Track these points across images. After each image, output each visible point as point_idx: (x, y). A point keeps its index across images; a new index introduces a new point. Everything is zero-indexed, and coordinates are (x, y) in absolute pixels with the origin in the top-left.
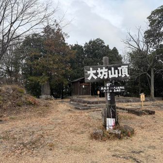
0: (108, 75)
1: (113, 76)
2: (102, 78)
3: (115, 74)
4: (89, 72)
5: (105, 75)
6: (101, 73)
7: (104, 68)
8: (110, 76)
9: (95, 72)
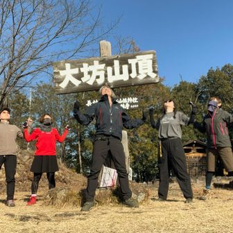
0: (106, 76)
1: (118, 77)
2: (91, 83)
3: (121, 73)
4: (62, 73)
5: (98, 77)
6: (90, 73)
7: (96, 63)
8: (111, 79)
9: (76, 71)
